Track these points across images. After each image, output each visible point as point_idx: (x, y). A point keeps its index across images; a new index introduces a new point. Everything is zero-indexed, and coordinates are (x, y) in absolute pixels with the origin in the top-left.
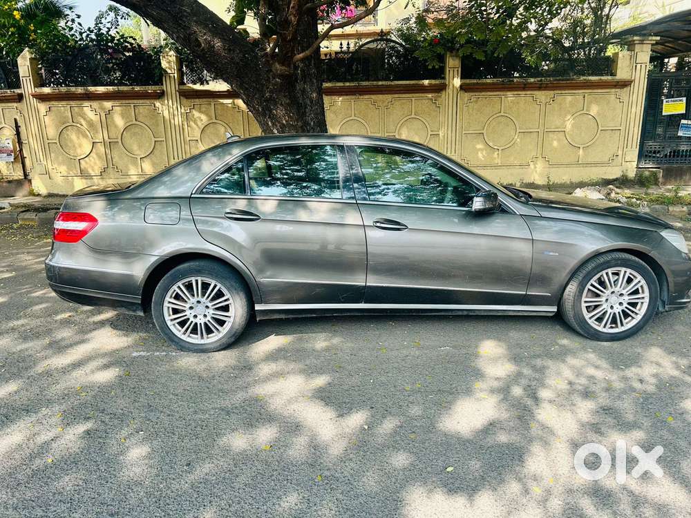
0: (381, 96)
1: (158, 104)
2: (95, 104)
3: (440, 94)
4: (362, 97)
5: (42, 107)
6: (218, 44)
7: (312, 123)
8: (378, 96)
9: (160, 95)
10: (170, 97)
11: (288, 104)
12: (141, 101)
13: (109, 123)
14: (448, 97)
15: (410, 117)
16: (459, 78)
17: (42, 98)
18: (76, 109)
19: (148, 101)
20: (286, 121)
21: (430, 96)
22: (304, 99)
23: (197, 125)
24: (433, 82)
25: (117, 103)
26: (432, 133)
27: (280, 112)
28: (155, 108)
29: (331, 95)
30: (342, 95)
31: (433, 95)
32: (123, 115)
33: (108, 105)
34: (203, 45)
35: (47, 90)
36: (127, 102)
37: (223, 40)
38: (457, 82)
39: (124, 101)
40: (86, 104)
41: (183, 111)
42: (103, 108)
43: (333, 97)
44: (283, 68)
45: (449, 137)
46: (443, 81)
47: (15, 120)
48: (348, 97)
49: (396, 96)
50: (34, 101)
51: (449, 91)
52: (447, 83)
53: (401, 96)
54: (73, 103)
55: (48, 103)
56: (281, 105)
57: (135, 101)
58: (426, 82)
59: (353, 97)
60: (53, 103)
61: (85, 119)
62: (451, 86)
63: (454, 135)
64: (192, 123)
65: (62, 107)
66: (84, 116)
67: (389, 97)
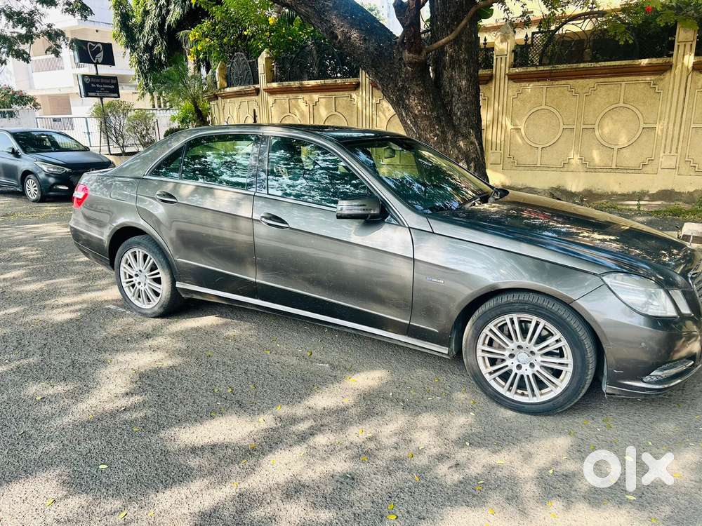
0: (581, 81)
1: (354, 95)
2: (307, 96)
3: (662, 77)
4: (557, 83)
5: (271, 99)
6: (355, 35)
7: (459, 114)
8: (578, 81)
9: (356, 87)
10: (364, 88)
11: (422, 94)
12: (341, 93)
13: (316, 114)
14: (672, 80)
15: (617, 105)
16: (693, 54)
17: (272, 92)
18: (293, 101)
19: (346, 93)
20: (419, 111)
21: (648, 78)
22: (450, 87)
23: (385, 116)
24: (654, 61)
25: (322, 95)
26: (645, 126)
27: (413, 101)
28: (352, 100)
29: (519, 82)
30: (533, 81)
31: (653, 78)
32: (327, 107)
33: (316, 96)
34: (339, 37)
35: (275, 85)
36: (330, 93)
37: (360, 30)
38: (690, 60)
39: (328, 94)
40: (301, 96)
41: (374, 101)
42: (311, 100)
43: (523, 84)
44: (411, 55)
45: (670, 132)
46: (668, 59)
47: (254, 110)
48: (539, 83)
49: (601, 80)
50: (265, 94)
51: (677, 71)
52: (674, 62)
53: (607, 79)
54: (291, 96)
55: (274, 96)
56: (413, 93)
57: (336, 93)
58: (644, 62)
59: (546, 83)
60: (278, 96)
61: (298, 110)
62: (679, 66)
63: (677, 128)
64: (380, 114)
65: (283, 99)
66: (297, 107)
67: (591, 82)
